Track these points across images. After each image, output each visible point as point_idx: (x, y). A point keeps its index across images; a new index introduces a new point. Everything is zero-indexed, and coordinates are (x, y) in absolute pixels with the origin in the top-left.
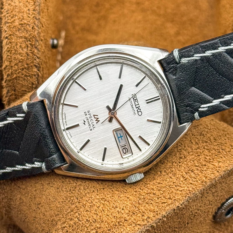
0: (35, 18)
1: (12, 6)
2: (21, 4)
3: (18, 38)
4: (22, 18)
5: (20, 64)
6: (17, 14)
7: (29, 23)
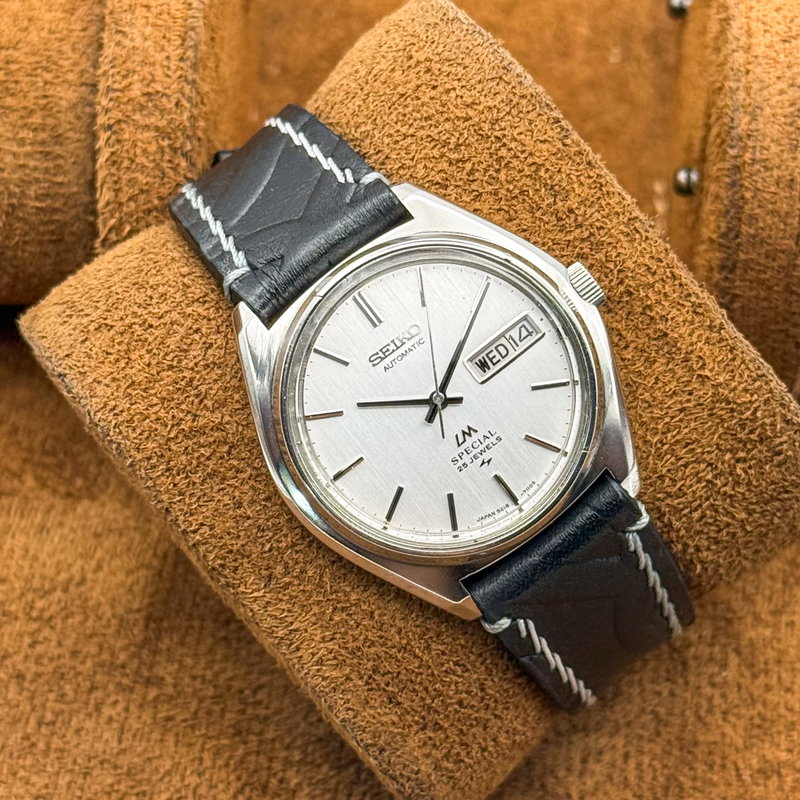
0: (183, 79)
1: (124, 47)
2: (148, 43)
3: (139, 131)
4: (150, 77)
5: (142, 197)
6: (138, 69)
7: (167, 91)
